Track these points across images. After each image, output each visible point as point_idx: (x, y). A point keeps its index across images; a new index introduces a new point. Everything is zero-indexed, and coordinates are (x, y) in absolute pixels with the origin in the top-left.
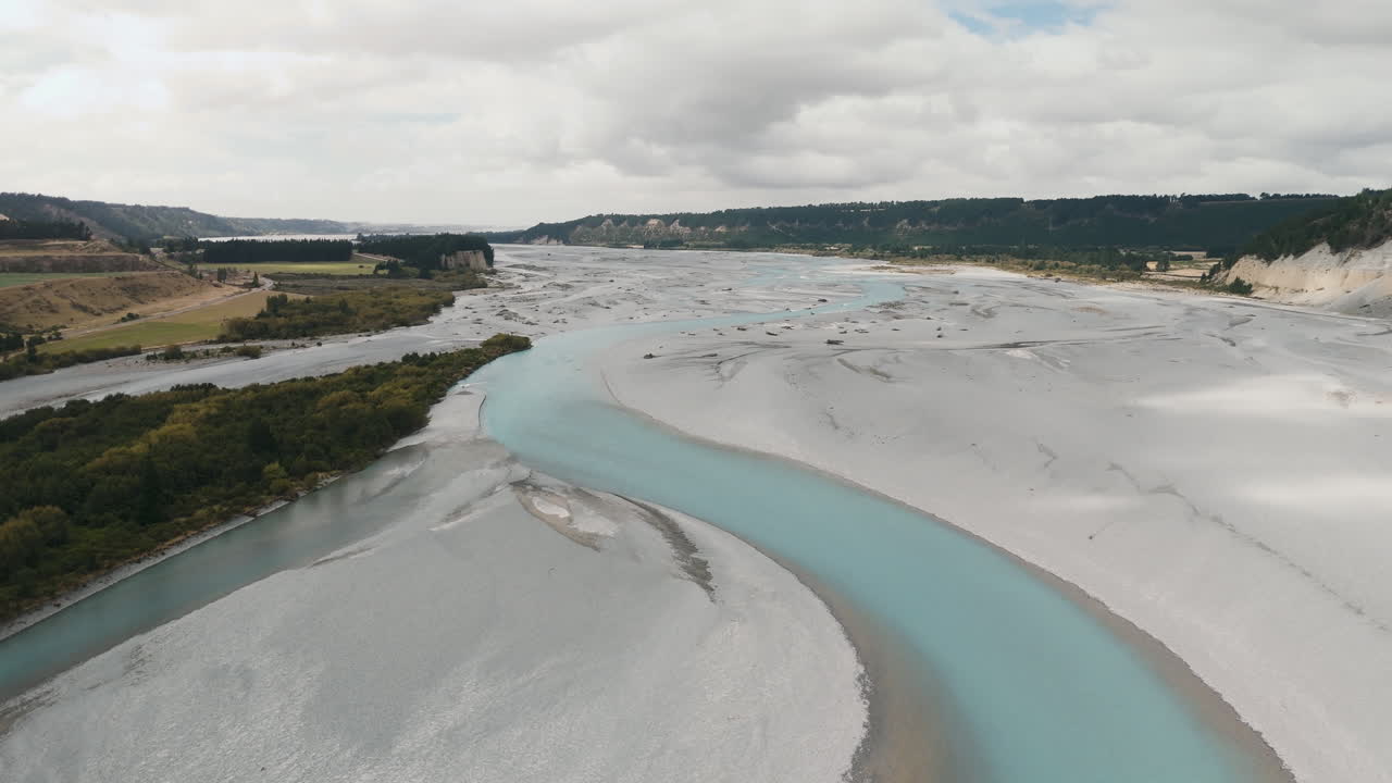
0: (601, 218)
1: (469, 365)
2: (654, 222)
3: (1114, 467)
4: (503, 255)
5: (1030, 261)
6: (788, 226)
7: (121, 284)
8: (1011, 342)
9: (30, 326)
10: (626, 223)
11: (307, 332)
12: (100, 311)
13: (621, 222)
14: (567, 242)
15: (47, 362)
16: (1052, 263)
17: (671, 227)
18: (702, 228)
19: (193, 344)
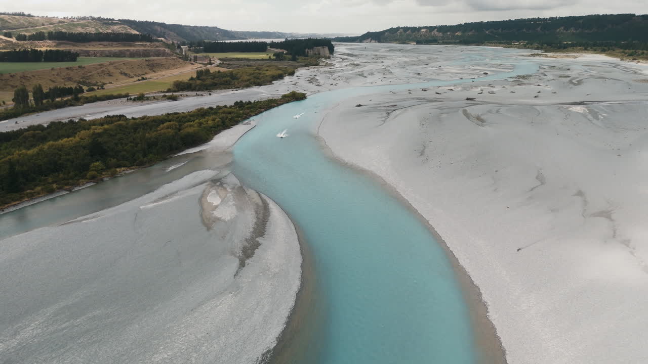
0: (398, 28)
1: (263, 108)
2: (423, 30)
3: (580, 193)
4: (340, 48)
5: (627, 51)
6: (495, 31)
7: (147, 63)
8: (578, 101)
9: (97, 83)
10: (410, 31)
11: (209, 88)
12: (133, 75)
13: (408, 30)
14: (379, 42)
15: (82, 100)
16: (640, 52)
17: (433, 33)
18: (449, 33)
19: (155, 93)
